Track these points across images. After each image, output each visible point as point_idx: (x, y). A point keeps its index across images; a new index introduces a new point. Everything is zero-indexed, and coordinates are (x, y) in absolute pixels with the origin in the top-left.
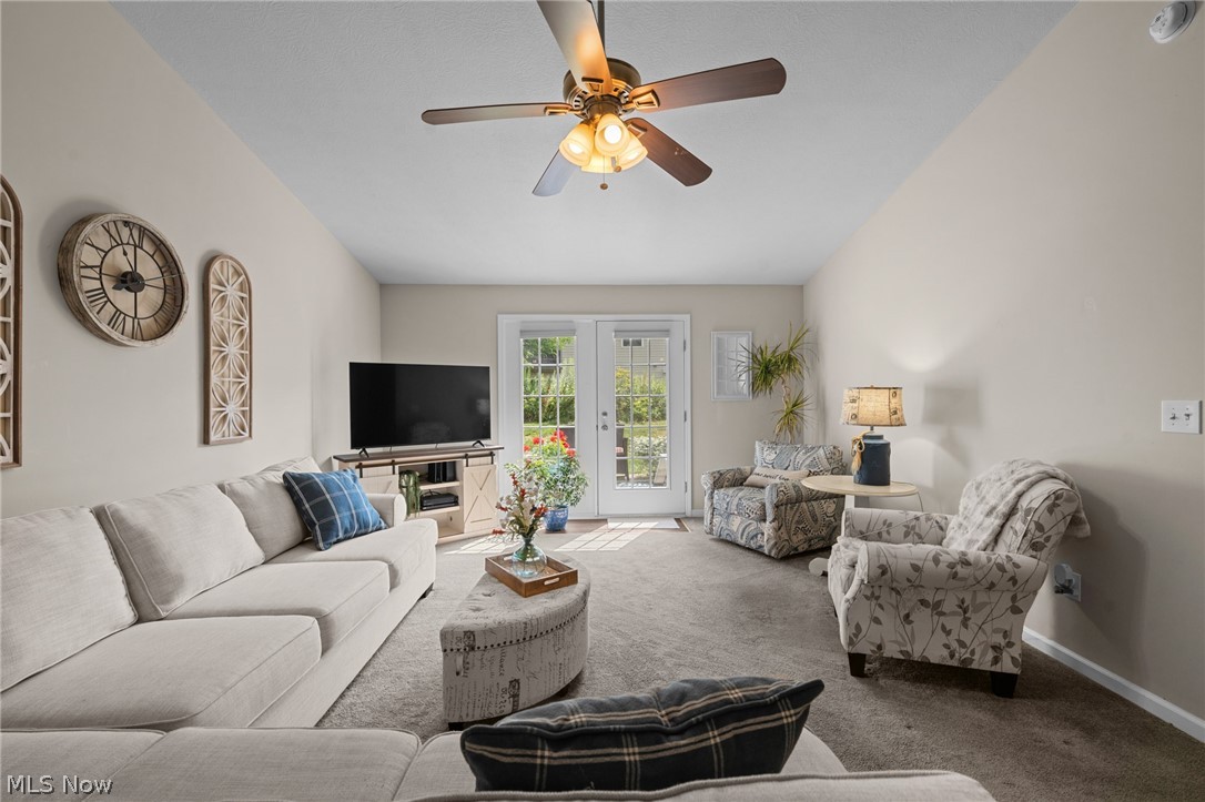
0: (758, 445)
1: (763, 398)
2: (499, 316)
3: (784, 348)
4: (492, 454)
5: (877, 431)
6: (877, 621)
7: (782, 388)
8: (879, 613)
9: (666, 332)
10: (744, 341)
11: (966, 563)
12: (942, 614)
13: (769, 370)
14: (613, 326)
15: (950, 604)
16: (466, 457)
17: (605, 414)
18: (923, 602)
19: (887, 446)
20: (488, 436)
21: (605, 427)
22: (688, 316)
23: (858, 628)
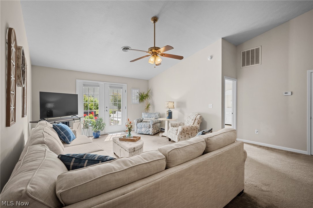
0: (143, 114)
1: (142, 103)
2: (77, 80)
3: (146, 93)
4: (80, 119)
5: (170, 110)
6: (182, 137)
7: (146, 102)
8: (182, 136)
9: (122, 88)
10: (137, 91)
11: (192, 127)
12: (189, 135)
13: (142, 98)
14: (109, 85)
15: (190, 134)
16: (74, 120)
17: (107, 107)
18: (187, 134)
19: (172, 112)
20: (77, 114)
21: (107, 111)
22: (126, 85)
23: (179, 139)
